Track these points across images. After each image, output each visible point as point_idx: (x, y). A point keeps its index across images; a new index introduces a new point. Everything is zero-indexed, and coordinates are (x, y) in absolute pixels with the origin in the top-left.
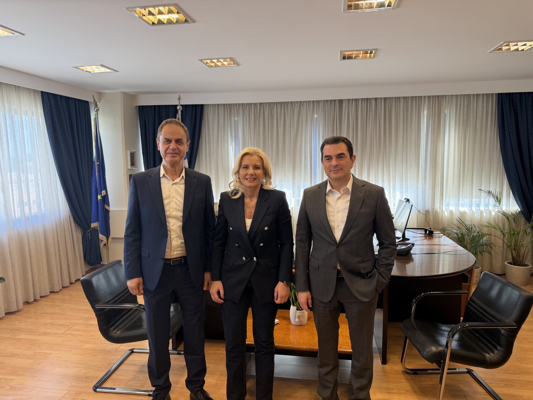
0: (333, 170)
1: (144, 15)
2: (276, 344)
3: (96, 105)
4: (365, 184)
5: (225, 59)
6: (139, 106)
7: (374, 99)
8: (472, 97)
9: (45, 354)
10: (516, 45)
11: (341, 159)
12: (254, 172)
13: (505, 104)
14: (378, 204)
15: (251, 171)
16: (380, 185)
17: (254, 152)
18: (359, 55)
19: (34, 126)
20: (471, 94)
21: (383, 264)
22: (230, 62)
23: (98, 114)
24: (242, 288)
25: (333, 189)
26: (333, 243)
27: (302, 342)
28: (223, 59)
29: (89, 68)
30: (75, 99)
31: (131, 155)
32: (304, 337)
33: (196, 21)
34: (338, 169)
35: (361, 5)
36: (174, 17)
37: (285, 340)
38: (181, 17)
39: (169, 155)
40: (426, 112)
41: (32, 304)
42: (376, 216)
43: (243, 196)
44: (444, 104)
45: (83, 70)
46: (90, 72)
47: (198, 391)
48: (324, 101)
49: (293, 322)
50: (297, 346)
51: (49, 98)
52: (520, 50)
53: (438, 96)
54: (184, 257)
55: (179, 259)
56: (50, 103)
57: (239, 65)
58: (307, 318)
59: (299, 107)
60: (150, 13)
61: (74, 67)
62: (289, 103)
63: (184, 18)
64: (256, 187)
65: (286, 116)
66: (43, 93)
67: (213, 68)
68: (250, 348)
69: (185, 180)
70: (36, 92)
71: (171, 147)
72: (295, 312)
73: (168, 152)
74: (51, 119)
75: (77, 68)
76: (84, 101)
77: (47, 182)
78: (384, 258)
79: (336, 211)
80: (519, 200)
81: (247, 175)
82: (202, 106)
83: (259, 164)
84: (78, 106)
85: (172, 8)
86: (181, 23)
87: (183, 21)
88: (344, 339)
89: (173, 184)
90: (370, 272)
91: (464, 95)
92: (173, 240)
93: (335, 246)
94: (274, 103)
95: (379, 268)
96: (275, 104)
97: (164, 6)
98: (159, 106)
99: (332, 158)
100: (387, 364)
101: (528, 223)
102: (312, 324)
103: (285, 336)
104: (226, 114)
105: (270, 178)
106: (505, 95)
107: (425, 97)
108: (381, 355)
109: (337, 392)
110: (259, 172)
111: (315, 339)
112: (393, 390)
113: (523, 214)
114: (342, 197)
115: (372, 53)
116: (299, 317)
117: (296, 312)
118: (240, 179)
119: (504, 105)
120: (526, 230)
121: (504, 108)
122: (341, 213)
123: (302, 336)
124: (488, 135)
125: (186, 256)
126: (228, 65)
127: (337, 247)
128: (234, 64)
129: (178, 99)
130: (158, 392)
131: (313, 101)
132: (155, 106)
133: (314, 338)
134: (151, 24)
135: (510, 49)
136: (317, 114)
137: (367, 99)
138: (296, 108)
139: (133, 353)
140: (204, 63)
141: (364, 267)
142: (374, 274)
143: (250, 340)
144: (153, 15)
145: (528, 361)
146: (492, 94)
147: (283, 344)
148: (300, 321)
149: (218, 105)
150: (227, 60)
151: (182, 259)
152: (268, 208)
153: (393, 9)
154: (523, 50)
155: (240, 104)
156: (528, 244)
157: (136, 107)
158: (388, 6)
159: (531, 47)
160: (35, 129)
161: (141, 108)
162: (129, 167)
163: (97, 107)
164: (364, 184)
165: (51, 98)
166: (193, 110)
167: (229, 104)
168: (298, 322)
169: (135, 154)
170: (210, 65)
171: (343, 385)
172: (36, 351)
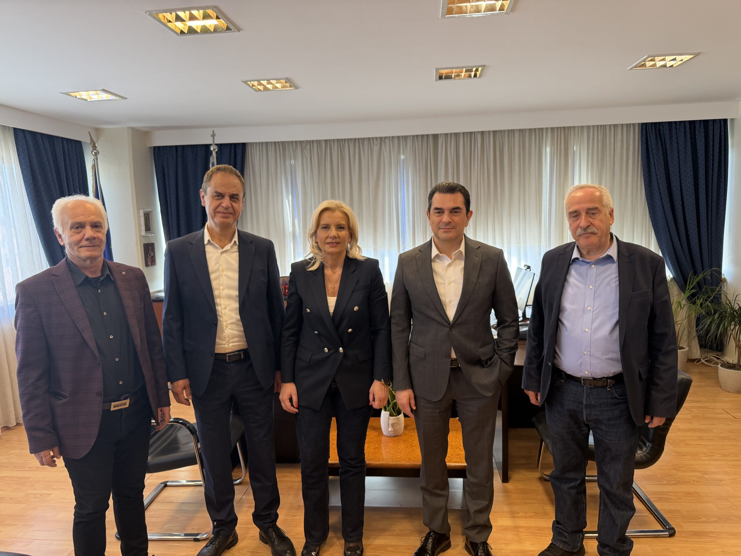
0: (444, 227)
1: (170, 21)
2: (367, 462)
3: (95, 147)
4: (481, 246)
5: (278, 80)
6: (155, 147)
7: (480, 133)
8: (608, 128)
9: (41, 495)
10: (664, 60)
11: (456, 214)
12: (337, 234)
13: (650, 137)
14: (498, 271)
15: (333, 232)
16: (498, 246)
17: (335, 207)
18: (461, 74)
19: (5, 179)
20: (607, 125)
21: (505, 347)
22: (286, 84)
23: (97, 159)
24: (324, 389)
25: (441, 253)
26: (446, 324)
27: (400, 456)
28: (276, 80)
29: (84, 95)
30: (62, 139)
31: (146, 215)
32: (401, 451)
33: (241, 30)
34: (450, 227)
35: (464, 8)
36: (211, 23)
37: (376, 456)
38: (222, 23)
39: (219, 215)
40: (548, 150)
41: (14, 429)
42: (495, 286)
43: (322, 267)
44: (572, 137)
45: (76, 97)
46: (86, 100)
47: (269, 527)
48: (414, 136)
49: (385, 433)
50: (393, 462)
51: (25, 137)
52: (668, 66)
53: (564, 128)
54: (245, 351)
55: (237, 353)
56: (27, 144)
57: (297, 88)
58: (403, 426)
59: (379, 145)
60: (178, 19)
61: (64, 93)
62: (365, 139)
63: (226, 25)
64: (339, 254)
65: (362, 157)
66: (16, 131)
67: (261, 92)
68: (334, 470)
69: (239, 246)
70: (6, 129)
71: (224, 205)
72: (387, 419)
73: (218, 210)
74: (30, 168)
75: (67, 94)
76: (75, 141)
77: (28, 256)
78: (506, 340)
79: (447, 282)
80: (671, 263)
81: (327, 237)
82: (244, 145)
83: (343, 222)
84: (66, 148)
85: (210, 12)
86: (221, 32)
87: (224, 30)
88: (453, 450)
89: (222, 253)
90: (491, 359)
91: (598, 126)
92: (227, 327)
93: (448, 327)
94: (345, 139)
95: (501, 354)
96: (347, 141)
97: (198, 9)
98: (183, 147)
99: (444, 212)
100: (509, 482)
101: (683, 293)
102: (410, 433)
103: (376, 450)
104: (278, 155)
105: (356, 240)
106: (650, 125)
107: (547, 129)
108: (501, 471)
109: (448, 521)
110: (344, 233)
111: (416, 453)
112: (518, 513)
113: (676, 281)
114: (453, 263)
115: (478, 71)
116: (393, 425)
117: (389, 419)
118: (318, 244)
119: (649, 139)
120: (680, 301)
121: (649, 143)
122: (453, 285)
123: (399, 449)
124: (630, 179)
125: (247, 349)
126: (282, 88)
127: (451, 329)
128: (290, 87)
129: (212, 136)
130: (221, 529)
131: (399, 137)
132: (176, 147)
133: (414, 451)
134: (179, 33)
135: (655, 65)
136: (403, 154)
137: (471, 133)
138: (375, 147)
139: (166, 488)
140: (249, 85)
141: (483, 352)
142: (495, 361)
143: (334, 458)
144: (182, 20)
145: (686, 468)
146: (634, 125)
147: (374, 460)
148: (395, 430)
149: (267, 143)
150: (282, 81)
151: (242, 353)
152: (358, 281)
153: (506, 13)
154: (672, 66)
155: (298, 141)
156: (683, 320)
157: (150, 148)
158: (499, 10)
159: (681, 62)
160: (7, 182)
161: (157, 150)
162: (143, 233)
163: (95, 150)
164: (479, 245)
165: (28, 137)
166: (231, 150)
167: (282, 142)
168: (392, 431)
169: (150, 215)
170: (257, 89)
171: (454, 511)
172: (28, 492)
